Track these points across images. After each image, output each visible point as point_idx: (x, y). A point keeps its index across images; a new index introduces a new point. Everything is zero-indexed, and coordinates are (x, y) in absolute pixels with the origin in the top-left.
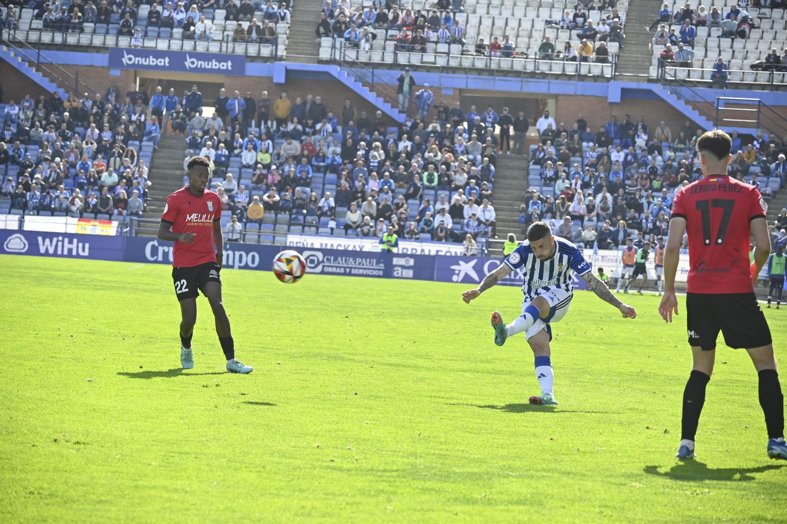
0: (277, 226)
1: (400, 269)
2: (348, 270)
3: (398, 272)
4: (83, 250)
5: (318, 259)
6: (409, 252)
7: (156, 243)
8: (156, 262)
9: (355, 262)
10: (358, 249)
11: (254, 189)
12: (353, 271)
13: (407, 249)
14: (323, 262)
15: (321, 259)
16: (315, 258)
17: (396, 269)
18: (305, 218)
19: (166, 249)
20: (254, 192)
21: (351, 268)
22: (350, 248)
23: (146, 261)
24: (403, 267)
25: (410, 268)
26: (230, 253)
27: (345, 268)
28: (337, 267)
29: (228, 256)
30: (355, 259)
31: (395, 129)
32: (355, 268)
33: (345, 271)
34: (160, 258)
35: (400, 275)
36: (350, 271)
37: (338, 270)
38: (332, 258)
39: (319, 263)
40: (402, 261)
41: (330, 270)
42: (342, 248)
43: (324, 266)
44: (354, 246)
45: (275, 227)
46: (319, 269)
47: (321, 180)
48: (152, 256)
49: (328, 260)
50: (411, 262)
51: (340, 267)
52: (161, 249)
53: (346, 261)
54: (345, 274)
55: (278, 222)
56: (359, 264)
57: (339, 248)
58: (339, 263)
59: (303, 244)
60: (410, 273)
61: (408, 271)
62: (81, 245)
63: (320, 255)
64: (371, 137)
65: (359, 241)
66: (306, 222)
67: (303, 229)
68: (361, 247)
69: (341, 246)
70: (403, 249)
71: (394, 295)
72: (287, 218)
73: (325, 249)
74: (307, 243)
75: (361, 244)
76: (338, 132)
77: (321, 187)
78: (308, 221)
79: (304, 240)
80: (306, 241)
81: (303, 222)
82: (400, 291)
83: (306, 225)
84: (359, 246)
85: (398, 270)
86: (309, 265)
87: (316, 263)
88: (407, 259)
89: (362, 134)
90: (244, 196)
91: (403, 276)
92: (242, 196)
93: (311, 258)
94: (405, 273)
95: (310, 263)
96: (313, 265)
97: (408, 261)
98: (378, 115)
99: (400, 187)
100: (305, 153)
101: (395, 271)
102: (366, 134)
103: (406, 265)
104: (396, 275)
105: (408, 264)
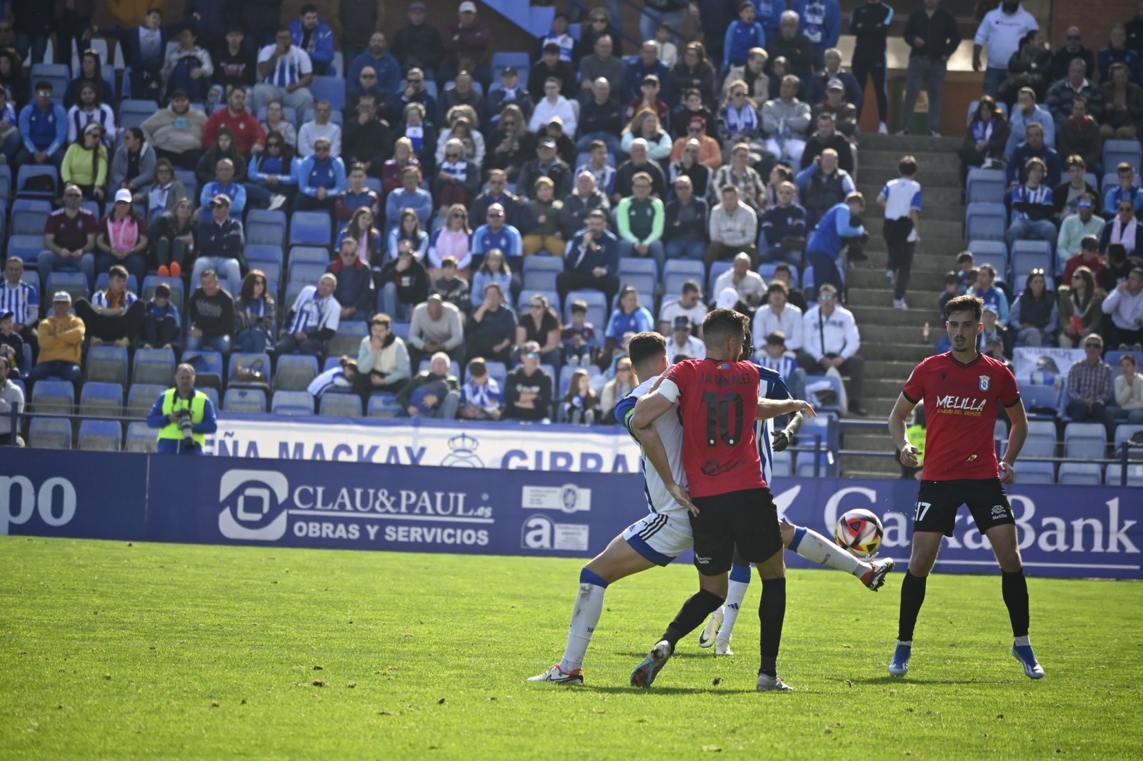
0: (135, 388)
1: (545, 523)
2: (372, 531)
3: (539, 532)
5: (273, 496)
6: (575, 467)
9: (397, 504)
10: (405, 460)
12: (391, 534)
13: (569, 457)
14: (289, 503)
15: (282, 496)
16: (264, 494)
17: (532, 523)
18: (226, 359)
20: (55, 278)
21: (383, 523)
22: (380, 458)
24: (556, 516)
25: (577, 518)
27: (362, 523)
28: (335, 521)
30: (394, 492)
31: (521, 58)
32: (397, 523)
33: (364, 532)
35: (545, 543)
36: (381, 533)
37: (341, 531)
38: (320, 490)
39: (276, 509)
40: (552, 498)
41: (313, 530)
42: (353, 458)
43: (292, 520)
44: (393, 451)
45: (126, 394)
46: (277, 528)
47: (278, 234)
49: (308, 498)
50: (583, 499)
51: (347, 522)
53: (365, 502)
54: (363, 544)
55: (138, 375)
56: (411, 509)
57: (343, 457)
58: (342, 507)
59: (222, 444)
60: (579, 536)
61: (572, 527)
63: (279, 483)
64: (440, 87)
65: (407, 434)
66: (230, 374)
67: (221, 396)
68: (416, 453)
69: (349, 451)
70: (555, 456)
71: (528, 610)
72: (165, 362)
73: (294, 461)
74: (236, 444)
75: (415, 442)
76: (332, 72)
77: (279, 255)
78: (236, 371)
79: (226, 434)
80: (231, 435)
81: (219, 375)
82: (545, 597)
83: (230, 383)
84: (409, 450)
85: (539, 527)
86: (242, 515)
87: (266, 509)
88: (569, 490)
89: (411, 77)
90: (24, 292)
91: (557, 547)
92: (17, 292)
93: (250, 492)
94: (563, 537)
95: (247, 509)
96: (256, 517)
97: (570, 497)
98: (463, 17)
99: (543, 251)
100: (221, 143)
101: (529, 529)
102: (426, 78)
103: (565, 509)
104: (533, 544)
105: (573, 506)
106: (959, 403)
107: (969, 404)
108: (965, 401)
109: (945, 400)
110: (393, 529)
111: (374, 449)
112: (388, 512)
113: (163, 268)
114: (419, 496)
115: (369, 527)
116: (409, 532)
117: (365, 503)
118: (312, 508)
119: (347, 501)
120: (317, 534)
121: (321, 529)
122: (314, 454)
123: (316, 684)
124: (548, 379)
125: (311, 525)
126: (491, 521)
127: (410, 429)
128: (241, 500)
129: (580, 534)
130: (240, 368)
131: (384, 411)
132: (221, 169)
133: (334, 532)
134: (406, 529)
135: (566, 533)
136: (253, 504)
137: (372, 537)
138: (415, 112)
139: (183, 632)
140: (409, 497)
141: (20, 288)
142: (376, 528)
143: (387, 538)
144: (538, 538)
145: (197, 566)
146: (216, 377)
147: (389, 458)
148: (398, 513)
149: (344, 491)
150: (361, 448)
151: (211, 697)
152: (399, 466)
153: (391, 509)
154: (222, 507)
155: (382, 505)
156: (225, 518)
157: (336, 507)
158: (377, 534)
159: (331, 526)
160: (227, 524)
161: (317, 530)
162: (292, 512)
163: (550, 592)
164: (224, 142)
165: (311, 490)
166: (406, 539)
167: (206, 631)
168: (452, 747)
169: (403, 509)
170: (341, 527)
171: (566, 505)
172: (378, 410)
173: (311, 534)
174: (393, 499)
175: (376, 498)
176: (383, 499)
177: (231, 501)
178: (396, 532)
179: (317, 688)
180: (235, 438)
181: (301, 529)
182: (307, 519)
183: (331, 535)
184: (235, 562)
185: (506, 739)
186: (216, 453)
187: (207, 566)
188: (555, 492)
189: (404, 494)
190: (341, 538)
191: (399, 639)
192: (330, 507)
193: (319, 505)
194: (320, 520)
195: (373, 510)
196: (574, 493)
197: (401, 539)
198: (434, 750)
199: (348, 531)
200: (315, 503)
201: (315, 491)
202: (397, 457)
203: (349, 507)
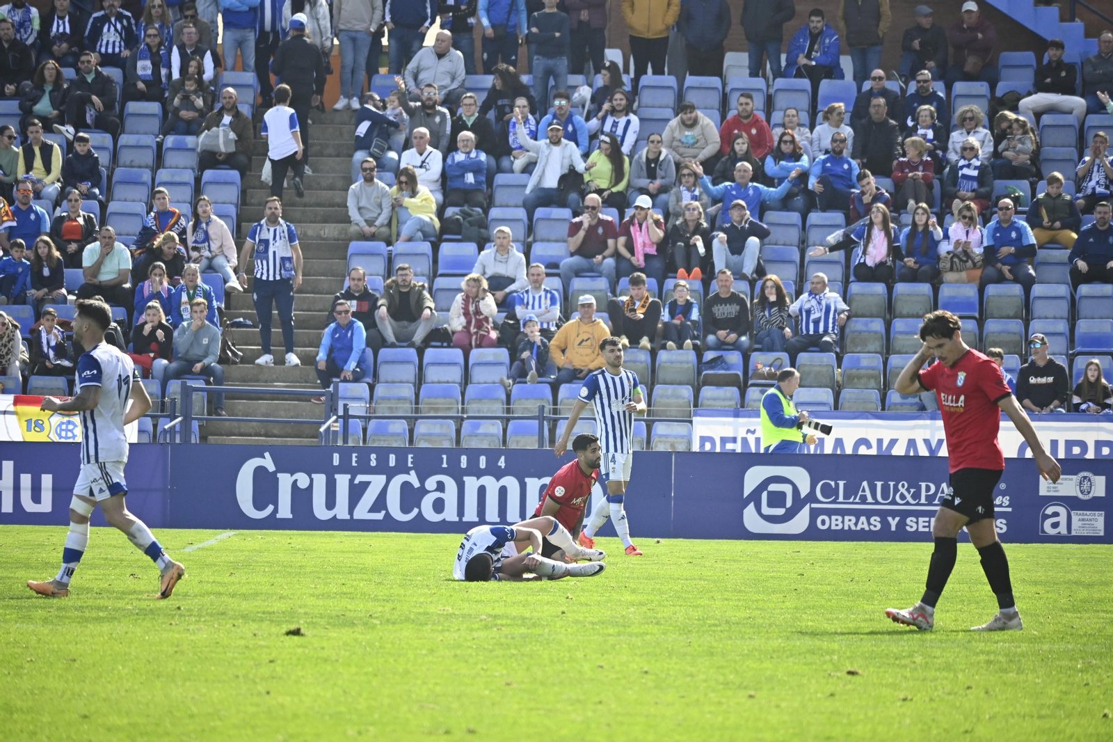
0: (658, 389)
1: (1062, 511)
2: (893, 522)
3: (1057, 519)
4: (36, 498)
5: (796, 491)
6: (1090, 455)
7: (268, 463)
8: (272, 523)
9: (916, 496)
10: (923, 452)
11: (578, 273)
12: (912, 525)
13: (1083, 445)
15: (804, 490)
16: (787, 489)
17: (1049, 511)
19: (303, 480)
20: (577, 283)
21: (904, 515)
22: (899, 450)
23: (240, 522)
24: (1072, 503)
25: (1093, 504)
26: (511, 482)
28: (857, 514)
29: (503, 492)
31: (1029, 57)
33: (885, 524)
34: (285, 512)
35: (1063, 529)
36: (902, 524)
37: (863, 524)
38: (841, 483)
39: (799, 503)
40: (1068, 486)
41: (836, 523)
42: (873, 451)
43: (814, 514)
44: (912, 443)
47: (794, 235)
48: (259, 505)
49: (829, 492)
50: (1099, 486)
52: (285, 481)
53: (885, 495)
54: (884, 535)
55: (661, 375)
56: (930, 500)
57: (863, 450)
58: (864, 500)
59: (745, 440)
60: (1097, 522)
61: (1088, 514)
62: (26, 479)
65: (925, 427)
66: (750, 373)
67: (743, 395)
68: (934, 445)
69: (869, 446)
70: (1070, 444)
71: (1050, 595)
72: (687, 363)
73: (815, 455)
74: (758, 440)
75: (933, 435)
77: (796, 257)
78: (756, 369)
79: (748, 431)
80: (753, 432)
81: (740, 373)
82: (1065, 583)
83: (750, 382)
84: (927, 442)
85: (1056, 514)
86: (766, 510)
87: (789, 503)
88: (1085, 478)
89: (919, 78)
90: (546, 297)
91: (1073, 533)
92: (540, 297)
93: (773, 487)
94: (1080, 523)
95: (770, 505)
96: (780, 511)
97: (1086, 485)
98: (966, 16)
99: (1053, 243)
100: (737, 147)
101: (1047, 517)
102: (934, 79)
103: (1081, 496)
104: (1050, 531)
105: (1089, 493)
110: (914, 520)
111: (893, 442)
112: (908, 503)
113: (681, 271)
114: (937, 488)
115: (890, 519)
116: (929, 522)
117: (885, 496)
118: (834, 502)
119: (868, 493)
120: (840, 527)
121: (843, 522)
122: (835, 448)
123: (850, 673)
125: (834, 518)
126: (1010, 510)
127: (928, 422)
128: (764, 495)
129: (1096, 520)
130: (760, 366)
131: (902, 404)
132: (740, 171)
133: (856, 524)
134: (927, 519)
135: (1083, 520)
136: (776, 500)
137: (893, 528)
138: (927, 113)
139: (715, 625)
140: (928, 489)
141: (543, 293)
142: (897, 519)
143: (908, 528)
144: (1055, 525)
145: (725, 561)
146: (737, 375)
147: (908, 450)
148: (918, 504)
149: (865, 484)
150: (880, 441)
151: (745, 688)
152: (918, 458)
153: (912, 501)
154: (746, 503)
155: (903, 497)
156: (749, 513)
157: (857, 500)
158: (897, 525)
159: (853, 519)
160: (751, 519)
161: (839, 522)
162: (814, 505)
163: (1069, 576)
164: (741, 146)
165: (833, 483)
167: (738, 624)
168: (981, 731)
169: (923, 501)
170: (863, 519)
171: (1082, 492)
172: (896, 404)
173: (833, 527)
174: (912, 490)
175: (896, 490)
176: (903, 490)
177: (755, 496)
178: (917, 523)
179: (850, 677)
180: (757, 435)
181: (823, 522)
182: (830, 513)
183: (853, 528)
184: (761, 556)
185: (1038, 722)
186: (739, 450)
187: (734, 561)
188: (1072, 480)
189: (923, 485)
190: (863, 529)
192: (851, 500)
193: (841, 499)
194: (843, 513)
195: (894, 502)
196: (1089, 480)
197: (921, 529)
198: (968, 735)
199: (869, 524)
200: (837, 497)
201: (837, 485)
202: (916, 450)
203: (870, 499)
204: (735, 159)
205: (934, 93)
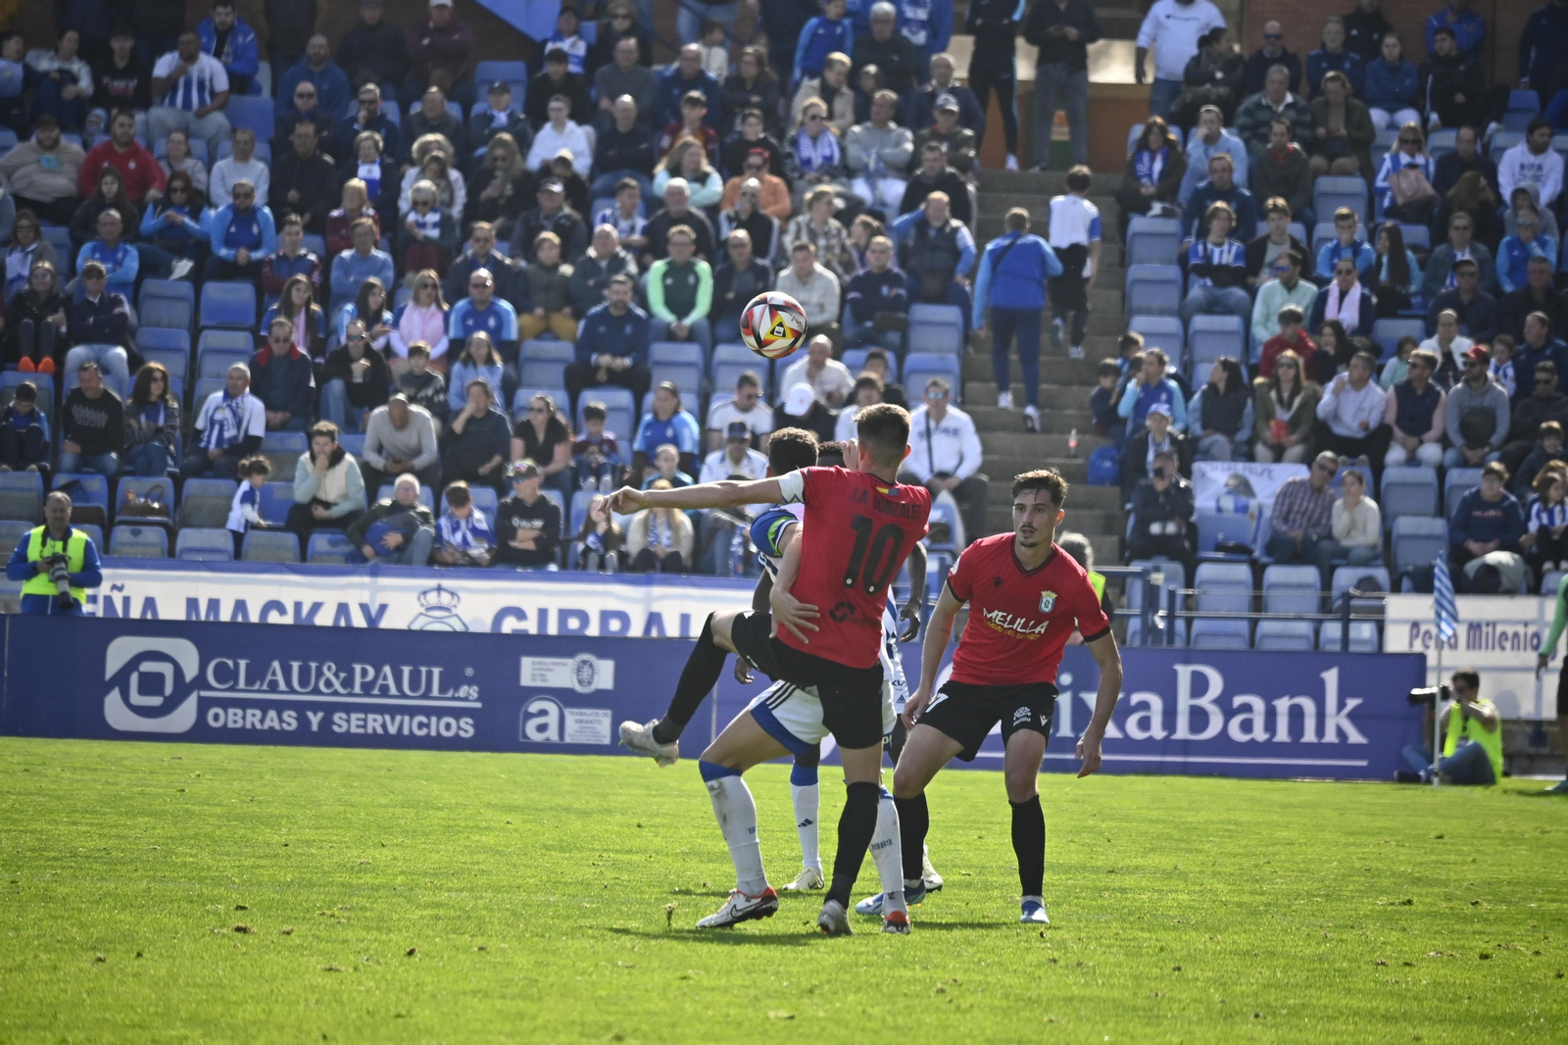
1: (551, 707)
2: (315, 719)
3: (544, 719)
5: (178, 672)
6: (593, 631)
10: (359, 621)
12: (341, 723)
13: (584, 617)
14: (200, 682)
15: (191, 671)
16: (166, 669)
17: (534, 707)
18: (113, 484)
21: (330, 709)
22: (325, 619)
24: (567, 698)
25: (597, 699)
27: (300, 708)
28: (264, 706)
31: (516, 69)
32: (348, 709)
33: (303, 721)
35: (552, 734)
37: (272, 720)
38: (243, 663)
39: (182, 689)
40: (561, 673)
41: (234, 718)
42: (288, 619)
43: (204, 705)
44: (343, 609)
46: (184, 716)
47: (183, 312)
49: (226, 675)
50: (604, 674)
53: (304, 680)
54: (302, 737)
56: (367, 688)
57: (274, 618)
58: (273, 687)
59: (108, 600)
60: (599, 725)
61: (587, 714)
63: (187, 654)
64: (404, 109)
65: (362, 586)
66: (118, 505)
67: (107, 535)
68: (374, 611)
69: (282, 610)
70: (564, 615)
71: (529, 826)
72: (30, 490)
73: (207, 623)
74: (127, 601)
75: (373, 597)
76: (258, 90)
77: (185, 342)
78: (126, 501)
79: (114, 587)
80: (120, 589)
81: (104, 506)
82: (551, 809)
83: (118, 518)
84: (364, 608)
85: (543, 713)
86: (136, 699)
87: (169, 689)
88: (584, 662)
89: (364, 97)
91: (568, 740)
93: (147, 667)
94: (577, 726)
95: (142, 691)
96: (156, 701)
97: (586, 670)
98: (435, 14)
99: (546, 333)
100: (105, 188)
101: (529, 716)
102: (384, 96)
103: (579, 688)
104: (534, 736)
105: (590, 683)
106: (1012, 622)
107: (1025, 626)
108: (1021, 621)
109: (994, 614)
110: (344, 716)
111: (316, 607)
112: (336, 693)
113: (26, 360)
114: (378, 671)
115: (310, 714)
116: (365, 720)
117: (303, 682)
118: (232, 689)
119: (280, 678)
120: (239, 725)
121: (244, 718)
122: (234, 615)
123: (238, 929)
124: (555, 509)
125: (231, 711)
126: (478, 705)
127: (367, 580)
128: (134, 678)
129: (599, 722)
130: (131, 496)
131: (330, 554)
132: (105, 224)
133: (262, 721)
134: (362, 716)
135: (581, 721)
136: (151, 684)
137: (315, 727)
138: (370, 143)
139: (55, 859)
140: (364, 673)
142: (320, 715)
143: (336, 728)
144: (542, 728)
145: (75, 769)
146: (99, 509)
147: (337, 619)
148: (350, 695)
149: (276, 664)
150: (298, 606)
151: (94, 948)
152: (350, 629)
153: (341, 690)
154: (108, 687)
155: (328, 684)
156: (113, 702)
157: (265, 687)
158: (321, 724)
159: (258, 713)
160: (114, 709)
161: (239, 718)
162: (204, 694)
163: (560, 801)
164: (110, 186)
165: (230, 663)
166: (361, 731)
167: (87, 857)
168: (425, 1015)
169: (357, 689)
170: (272, 714)
171: (580, 682)
172: (321, 554)
173: (231, 725)
174: (342, 675)
175: (319, 673)
176: (329, 675)
177: (121, 680)
178: (348, 721)
179: (240, 935)
180: (125, 593)
181: (216, 717)
182: (226, 704)
183: (258, 726)
184: (126, 763)
185: (499, 1003)
186: (100, 614)
187: (89, 769)
188: (565, 665)
189: (358, 668)
190: (271, 729)
191: (353, 868)
192: (257, 686)
193: (242, 684)
194: (244, 704)
195: (316, 691)
196: (591, 666)
197: (354, 730)
198: (400, 1020)
199: (281, 720)
200: (236, 682)
201: (237, 665)
202: (348, 619)
203: (282, 686)
204: (103, 204)
205: (383, 116)
